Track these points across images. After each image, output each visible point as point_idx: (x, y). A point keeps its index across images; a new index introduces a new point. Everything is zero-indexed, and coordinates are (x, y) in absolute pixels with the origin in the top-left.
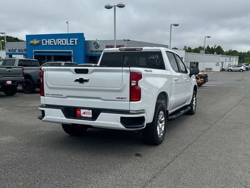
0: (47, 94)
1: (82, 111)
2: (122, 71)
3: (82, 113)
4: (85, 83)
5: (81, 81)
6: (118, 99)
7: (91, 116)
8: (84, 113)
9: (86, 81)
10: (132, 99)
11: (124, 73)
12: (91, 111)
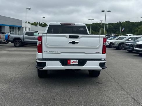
0: (44, 52)
2: (99, 37)
3: (71, 62)
4: (76, 44)
5: (74, 43)
6: (96, 53)
7: (78, 64)
8: (73, 62)
9: (77, 43)
10: (103, 53)
11: (100, 38)
12: (78, 61)
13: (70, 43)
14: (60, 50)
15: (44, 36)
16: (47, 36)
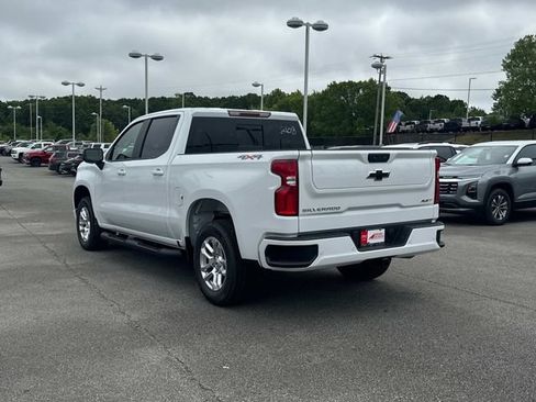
0: (304, 211)
1: (370, 233)
3: (369, 236)
5: (379, 176)
6: (422, 203)
7: (383, 240)
8: (372, 237)
12: (383, 231)
13: (372, 176)
14: (344, 203)
15: (304, 157)
16: (312, 157)
